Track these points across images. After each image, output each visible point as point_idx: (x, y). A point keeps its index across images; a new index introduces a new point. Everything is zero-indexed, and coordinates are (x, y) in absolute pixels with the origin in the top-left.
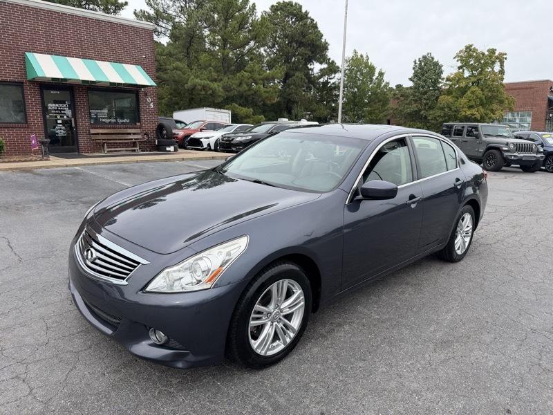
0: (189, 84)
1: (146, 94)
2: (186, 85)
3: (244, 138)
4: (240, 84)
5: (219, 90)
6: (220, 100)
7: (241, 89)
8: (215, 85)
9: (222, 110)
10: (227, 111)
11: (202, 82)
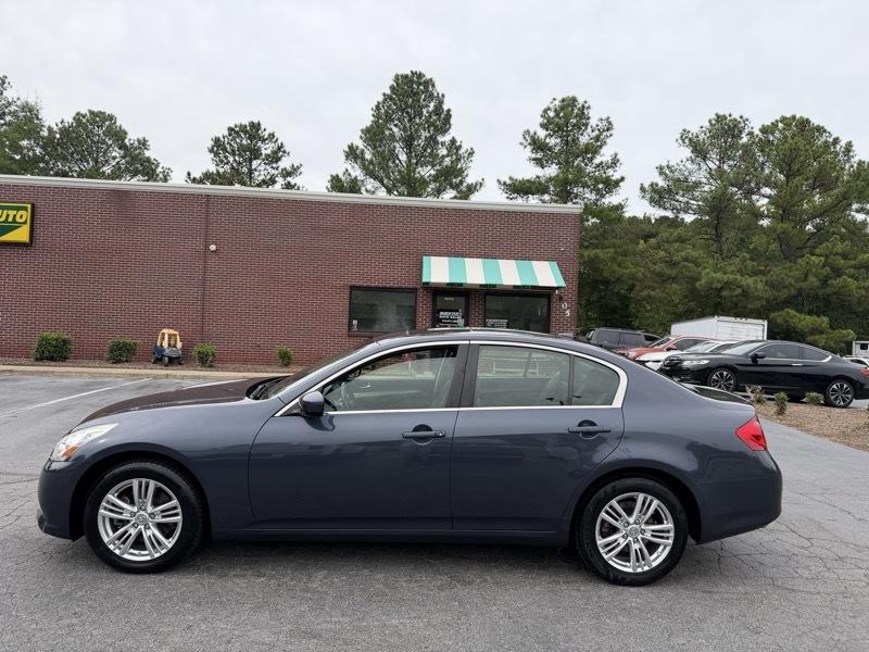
0: (703, 281)
1: (561, 298)
2: (698, 283)
3: (695, 363)
4: (806, 276)
5: (756, 288)
6: (758, 304)
7: (804, 285)
8: (749, 281)
9: (749, 320)
10: (760, 321)
11: (726, 277)
